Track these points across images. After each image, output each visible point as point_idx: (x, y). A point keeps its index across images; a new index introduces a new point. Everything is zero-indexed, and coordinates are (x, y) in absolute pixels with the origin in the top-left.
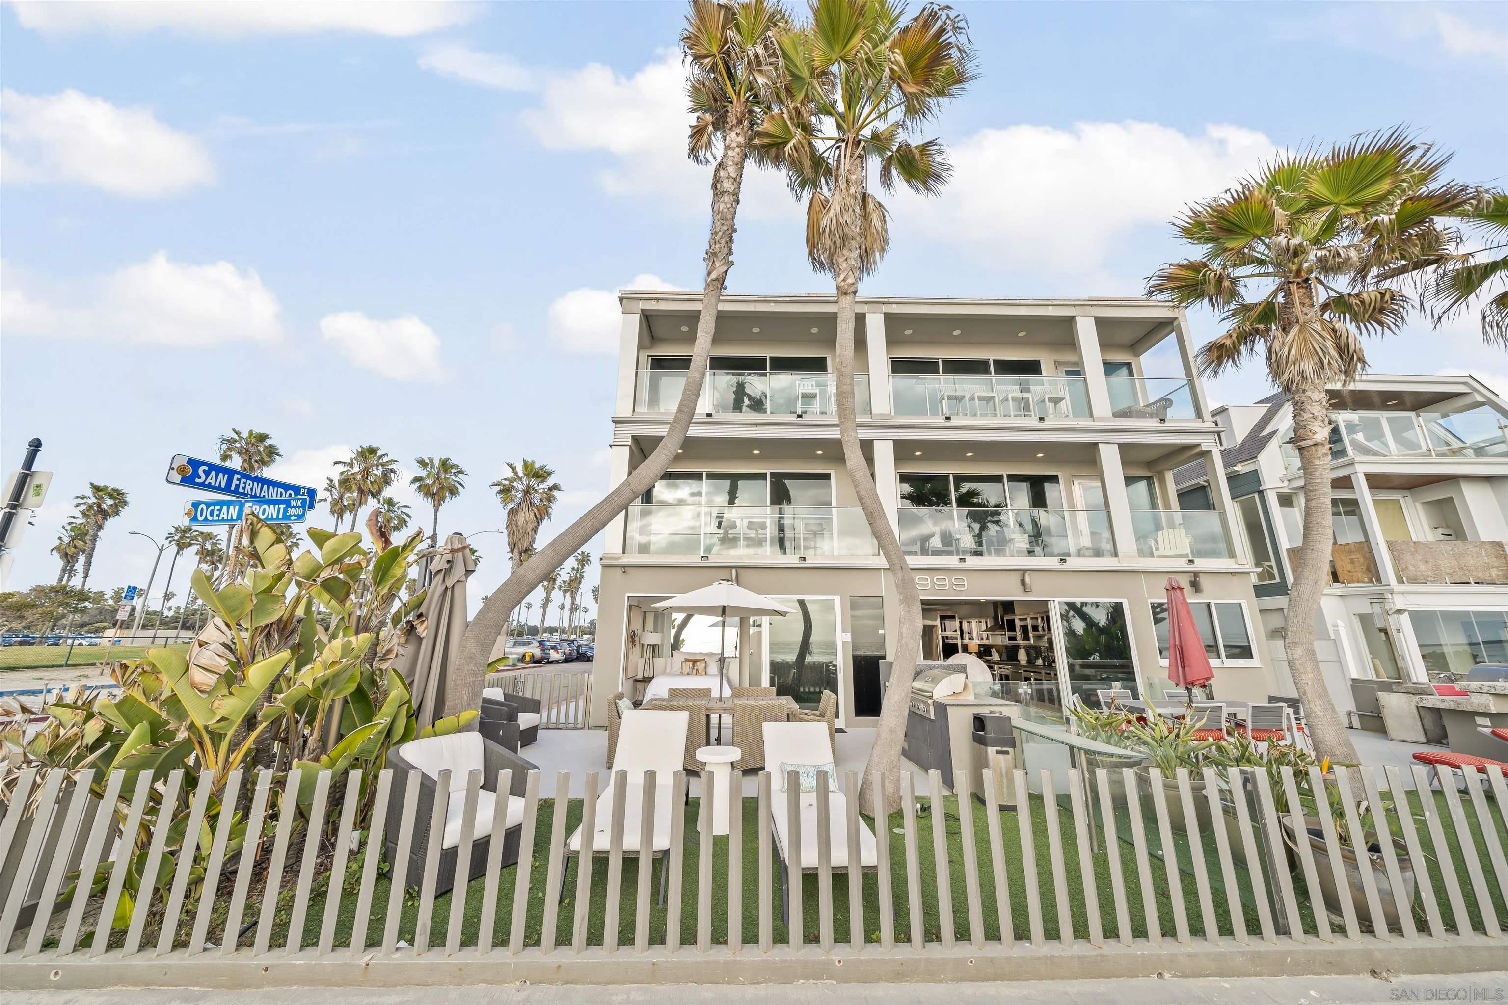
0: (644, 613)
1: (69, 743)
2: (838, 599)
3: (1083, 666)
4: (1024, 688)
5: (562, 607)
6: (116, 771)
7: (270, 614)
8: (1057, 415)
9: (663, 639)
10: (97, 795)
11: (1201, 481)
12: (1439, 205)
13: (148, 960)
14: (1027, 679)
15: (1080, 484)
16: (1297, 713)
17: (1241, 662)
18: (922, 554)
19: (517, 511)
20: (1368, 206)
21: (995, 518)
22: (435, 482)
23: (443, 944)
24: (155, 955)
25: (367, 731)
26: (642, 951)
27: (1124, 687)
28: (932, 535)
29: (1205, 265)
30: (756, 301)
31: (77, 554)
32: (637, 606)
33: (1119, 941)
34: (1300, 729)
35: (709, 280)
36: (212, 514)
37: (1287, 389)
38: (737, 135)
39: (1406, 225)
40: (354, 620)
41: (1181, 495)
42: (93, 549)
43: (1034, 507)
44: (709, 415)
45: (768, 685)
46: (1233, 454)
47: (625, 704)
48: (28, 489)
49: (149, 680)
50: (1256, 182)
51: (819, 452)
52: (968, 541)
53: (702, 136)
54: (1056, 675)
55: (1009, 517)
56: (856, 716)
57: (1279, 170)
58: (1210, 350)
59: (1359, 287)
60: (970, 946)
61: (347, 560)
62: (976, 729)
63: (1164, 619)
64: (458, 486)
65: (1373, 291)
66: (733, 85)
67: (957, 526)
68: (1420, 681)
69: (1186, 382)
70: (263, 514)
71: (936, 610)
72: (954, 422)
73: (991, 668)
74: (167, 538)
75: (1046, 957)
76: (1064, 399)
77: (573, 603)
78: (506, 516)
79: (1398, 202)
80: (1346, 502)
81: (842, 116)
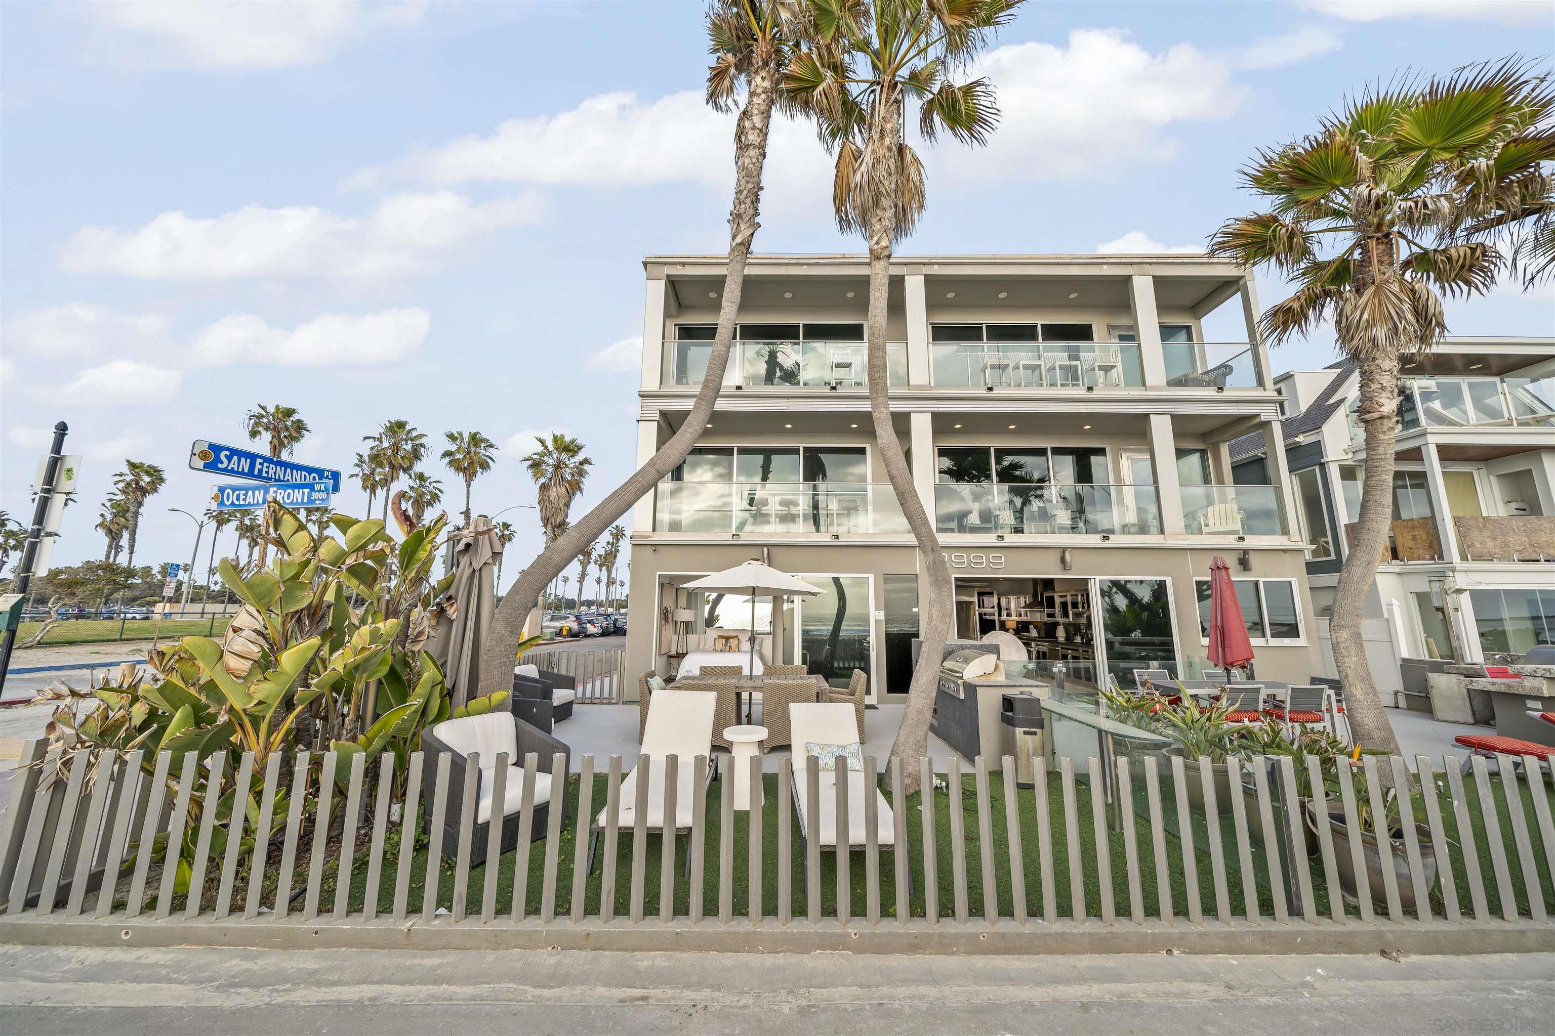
0: (677, 590)
1: (118, 725)
2: (871, 577)
3: (1122, 643)
4: (1059, 667)
5: (599, 581)
6: (164, 752)
7: (299, 601)
8: (1107, 385)
9: (696, 615)
10: (148, 772)
11: (1259, 453)
12: (1547, 148)
13: (208, 923)
14: (1065, 657)
15: (1128, 457)
16: (1338, 694)
17: (1287, 642)
18: (959, 532)
19: (548, 486)
20: (1464, 151)
21: (1038, 492)
22: (465, 457)
23: (479, 912)
24: (214, 918)
25: (401, 712)
26: (667, 921)
27: (1161, 667)
28: (970, 512)
29: (1275, 219)
30: (787, 264)
31: (121, 532)
32: (670, 585)
33: (1131, 920)
34: (1340, 710)
35: (734, 244)
36: (238, 499)
37: (1355, 357)
38: (763, 79)
39: (1506, 171)
40: (383, 604)
41: (1236, 468)
42: (136, 525)
43: (1079, 482)
44: (739, 388)
45: (800, 663)
46: (1295, 424)
47: (656, 682)
48: (59, 473)
49: (187, 667)
50: (1340, 122)
51: (854, 426)
52: (1007, 517)
53: (723, 79)
54: (1093, 652)
55: (1052, 492)
56: (888, 692)
57: (1367, 108)
58: (1275, 314)
59: (1447, 241)
60: (983, 922)
61: (370, 547)
62: (1005, 709)
63: (1209, 596)
64: (489, 461)
65: (1462, 246)
66: (758, 20)
67: (996, 501)
68: (1475, 661)
69: (1249, 347)
70: (288, 498)
71: (974, 587)
72: (996, 392)
73: (1027, 645)
74: (206, 514)
75: (1057, 933)
76: (1115, 366)
77: (609, 577)
78: (538, 491)
79: (1500, 145)
80: (1413, 475)
81: (877, 54)
